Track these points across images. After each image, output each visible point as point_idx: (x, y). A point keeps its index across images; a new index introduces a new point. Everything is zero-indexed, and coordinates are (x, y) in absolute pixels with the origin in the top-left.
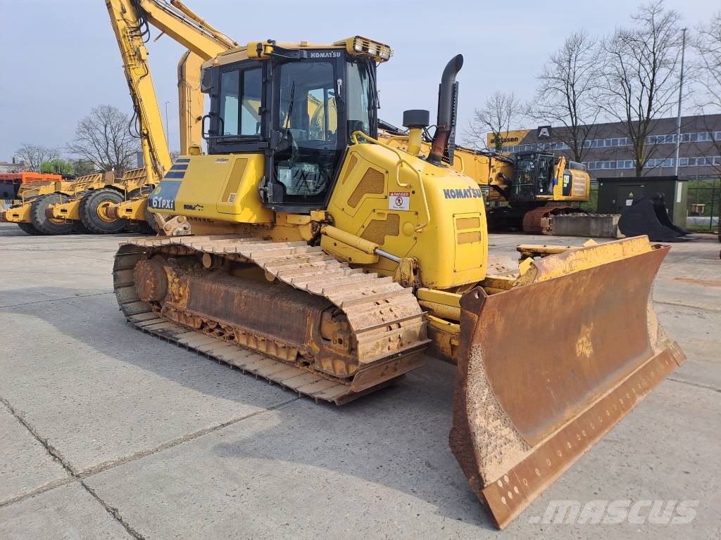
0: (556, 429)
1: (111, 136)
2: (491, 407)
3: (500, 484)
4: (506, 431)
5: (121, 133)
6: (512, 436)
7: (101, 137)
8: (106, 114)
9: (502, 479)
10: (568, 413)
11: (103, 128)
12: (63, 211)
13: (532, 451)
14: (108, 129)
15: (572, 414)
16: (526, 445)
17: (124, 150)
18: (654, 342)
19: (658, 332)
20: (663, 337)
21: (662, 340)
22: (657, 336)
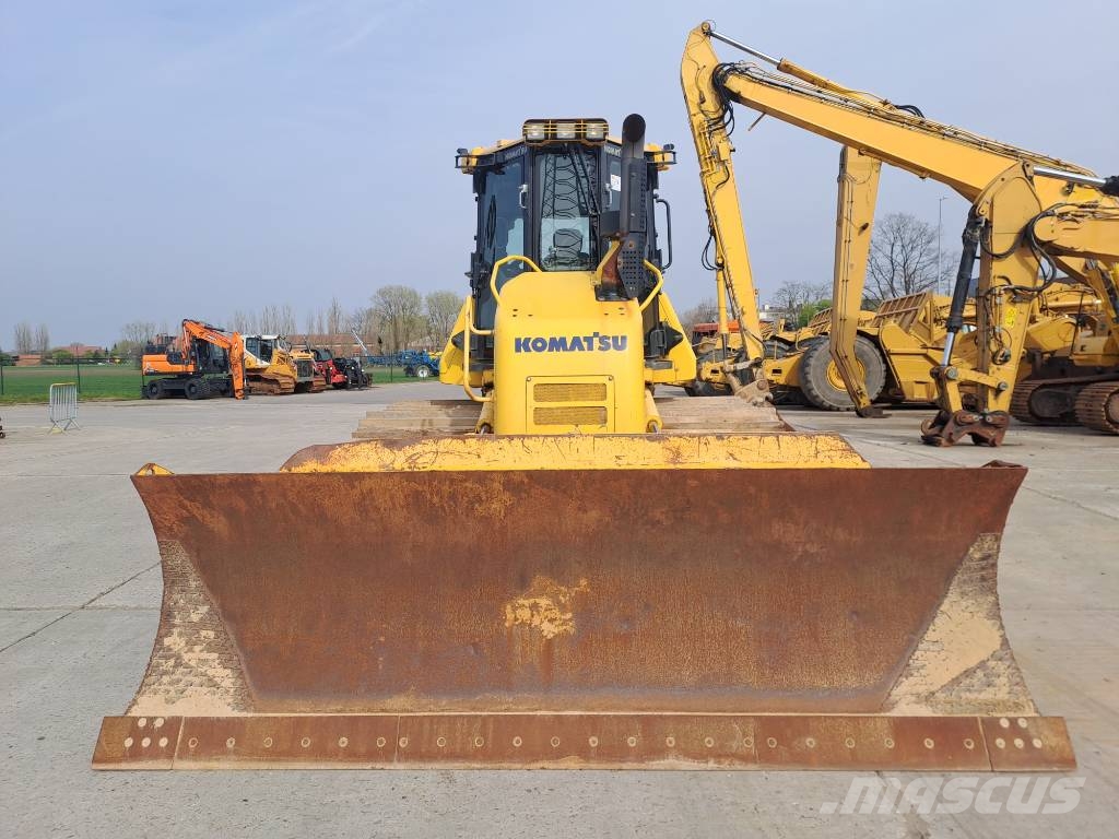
1: (900, 259)
5: (916, 253)
7: (884, 262)
8: (895, 227)
11: (889, 248)
12: (714, 372)
14: (897, 249)
17: (916, 281)
18: (922, 689)
19: (968, 673)
20: (991, 689)
21: (976, 695)
22: (956, 681)
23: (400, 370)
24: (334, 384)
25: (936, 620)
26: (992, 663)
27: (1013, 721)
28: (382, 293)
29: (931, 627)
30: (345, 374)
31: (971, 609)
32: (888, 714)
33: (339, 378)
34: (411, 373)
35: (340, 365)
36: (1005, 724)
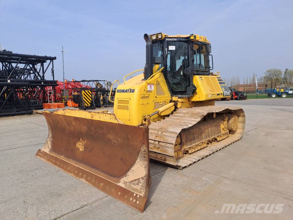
0: (56, 156)
2: (51, 139)
3: (41, 151)
4: (50, 146)
6: (50, 148)
9: (42, 151)
10: (62, 157)
13: (49, 153)
15: (62, 158)
16: (50, 152)
18: (126, 181)
19: (135, 180)
20: (137, 186)
21: (134, 186)
22: (132, 181)
23: (267, 95)
24: (235, 98)
25: (135, 165)
26: (141, 179)
27: (137, 195)
28: (268, 71)
29: (133, 166)
30: (238, 96)
31: (142, 164)
32: (117, 184)
33: (236, 97)
34: (270, 96)
35: (237, 93)
36: (135, 195)
